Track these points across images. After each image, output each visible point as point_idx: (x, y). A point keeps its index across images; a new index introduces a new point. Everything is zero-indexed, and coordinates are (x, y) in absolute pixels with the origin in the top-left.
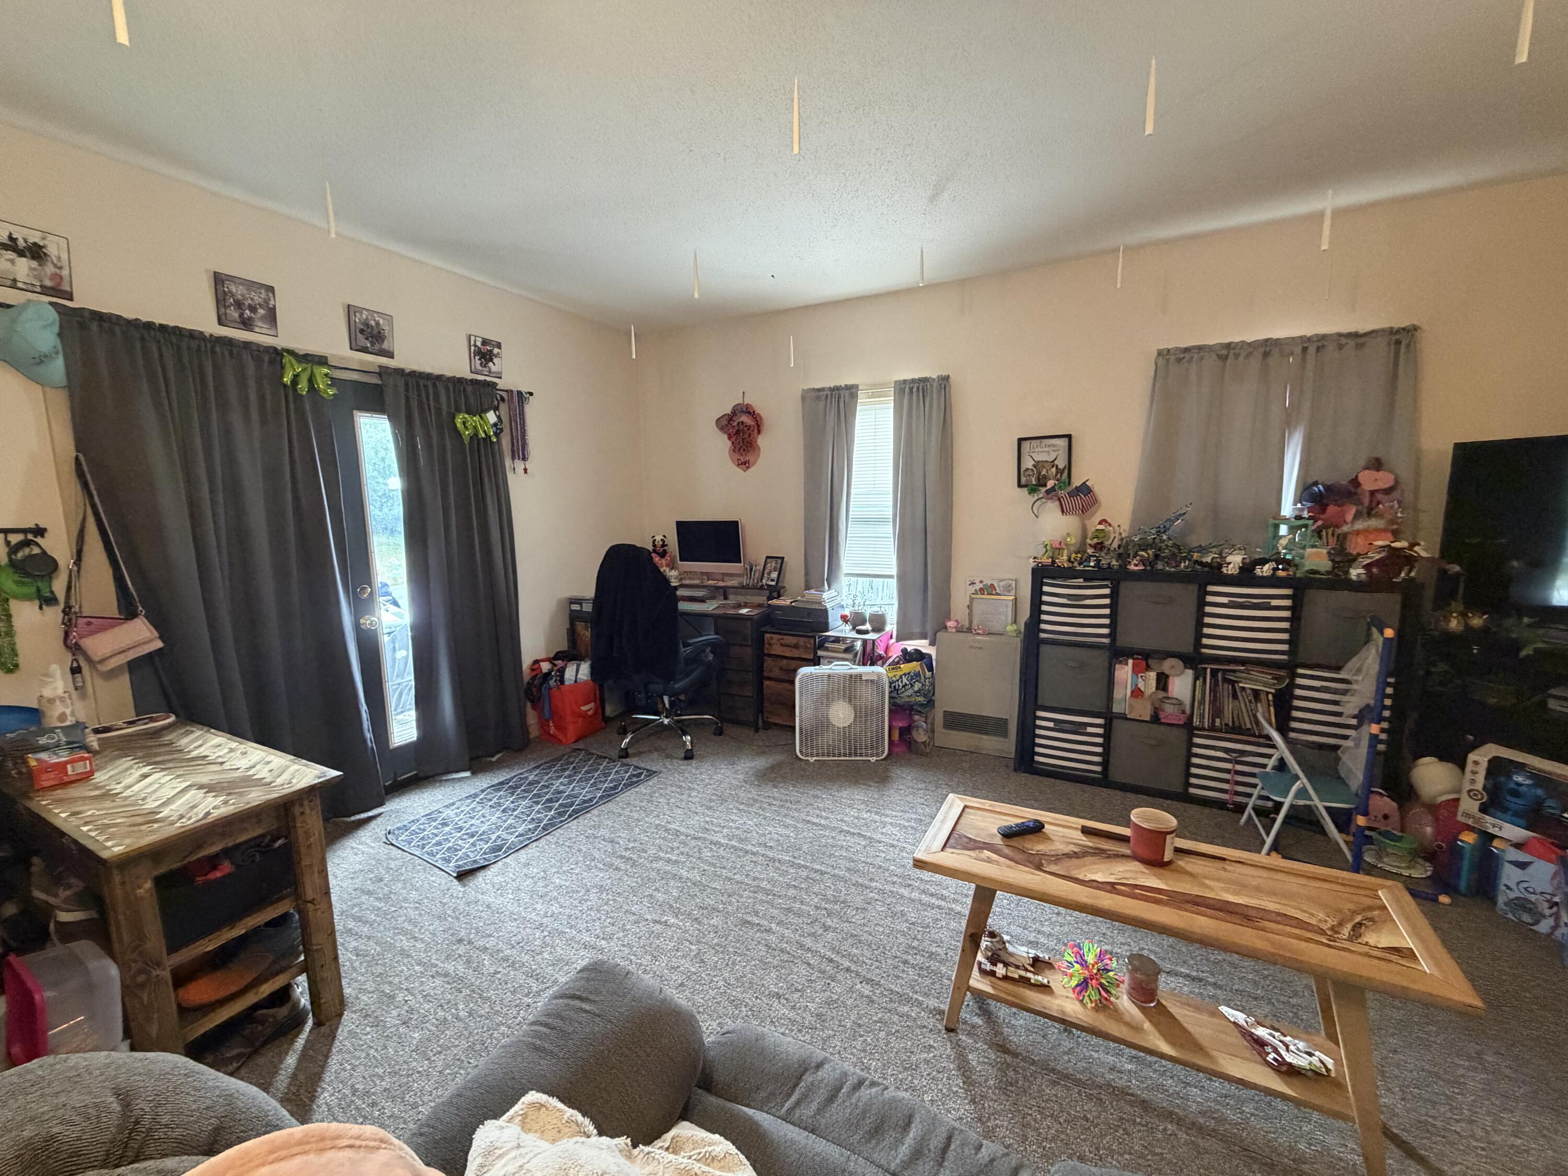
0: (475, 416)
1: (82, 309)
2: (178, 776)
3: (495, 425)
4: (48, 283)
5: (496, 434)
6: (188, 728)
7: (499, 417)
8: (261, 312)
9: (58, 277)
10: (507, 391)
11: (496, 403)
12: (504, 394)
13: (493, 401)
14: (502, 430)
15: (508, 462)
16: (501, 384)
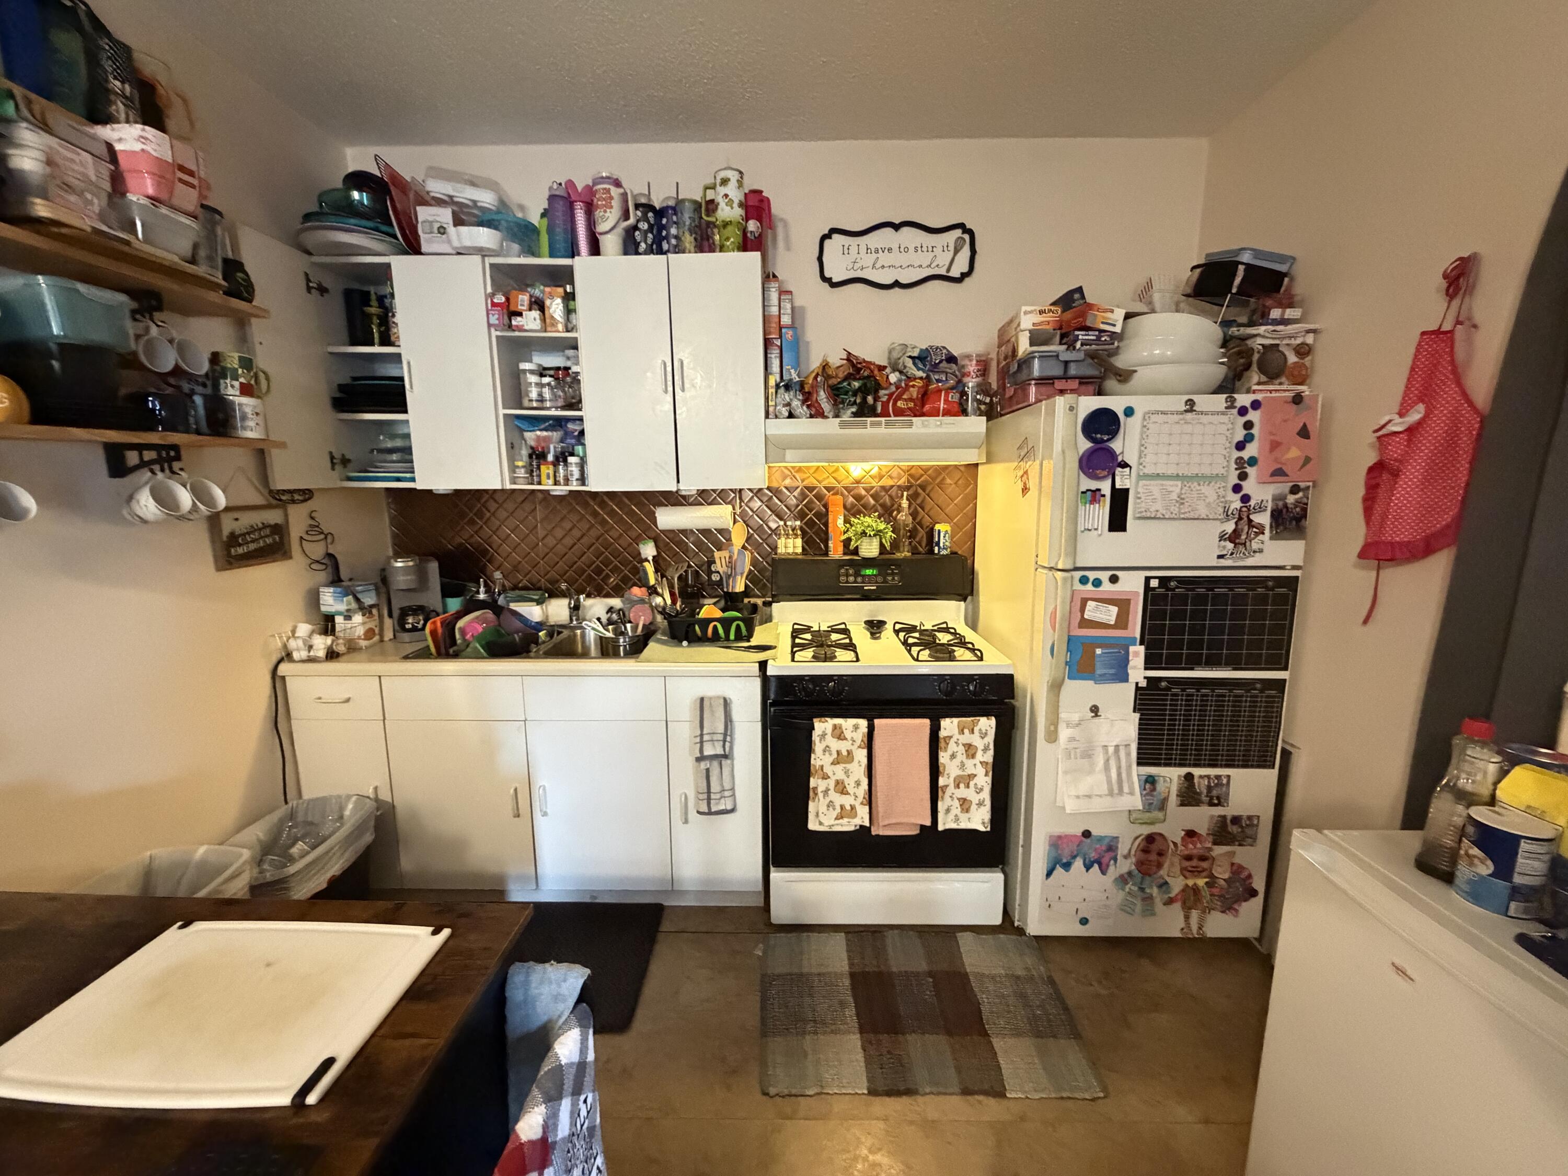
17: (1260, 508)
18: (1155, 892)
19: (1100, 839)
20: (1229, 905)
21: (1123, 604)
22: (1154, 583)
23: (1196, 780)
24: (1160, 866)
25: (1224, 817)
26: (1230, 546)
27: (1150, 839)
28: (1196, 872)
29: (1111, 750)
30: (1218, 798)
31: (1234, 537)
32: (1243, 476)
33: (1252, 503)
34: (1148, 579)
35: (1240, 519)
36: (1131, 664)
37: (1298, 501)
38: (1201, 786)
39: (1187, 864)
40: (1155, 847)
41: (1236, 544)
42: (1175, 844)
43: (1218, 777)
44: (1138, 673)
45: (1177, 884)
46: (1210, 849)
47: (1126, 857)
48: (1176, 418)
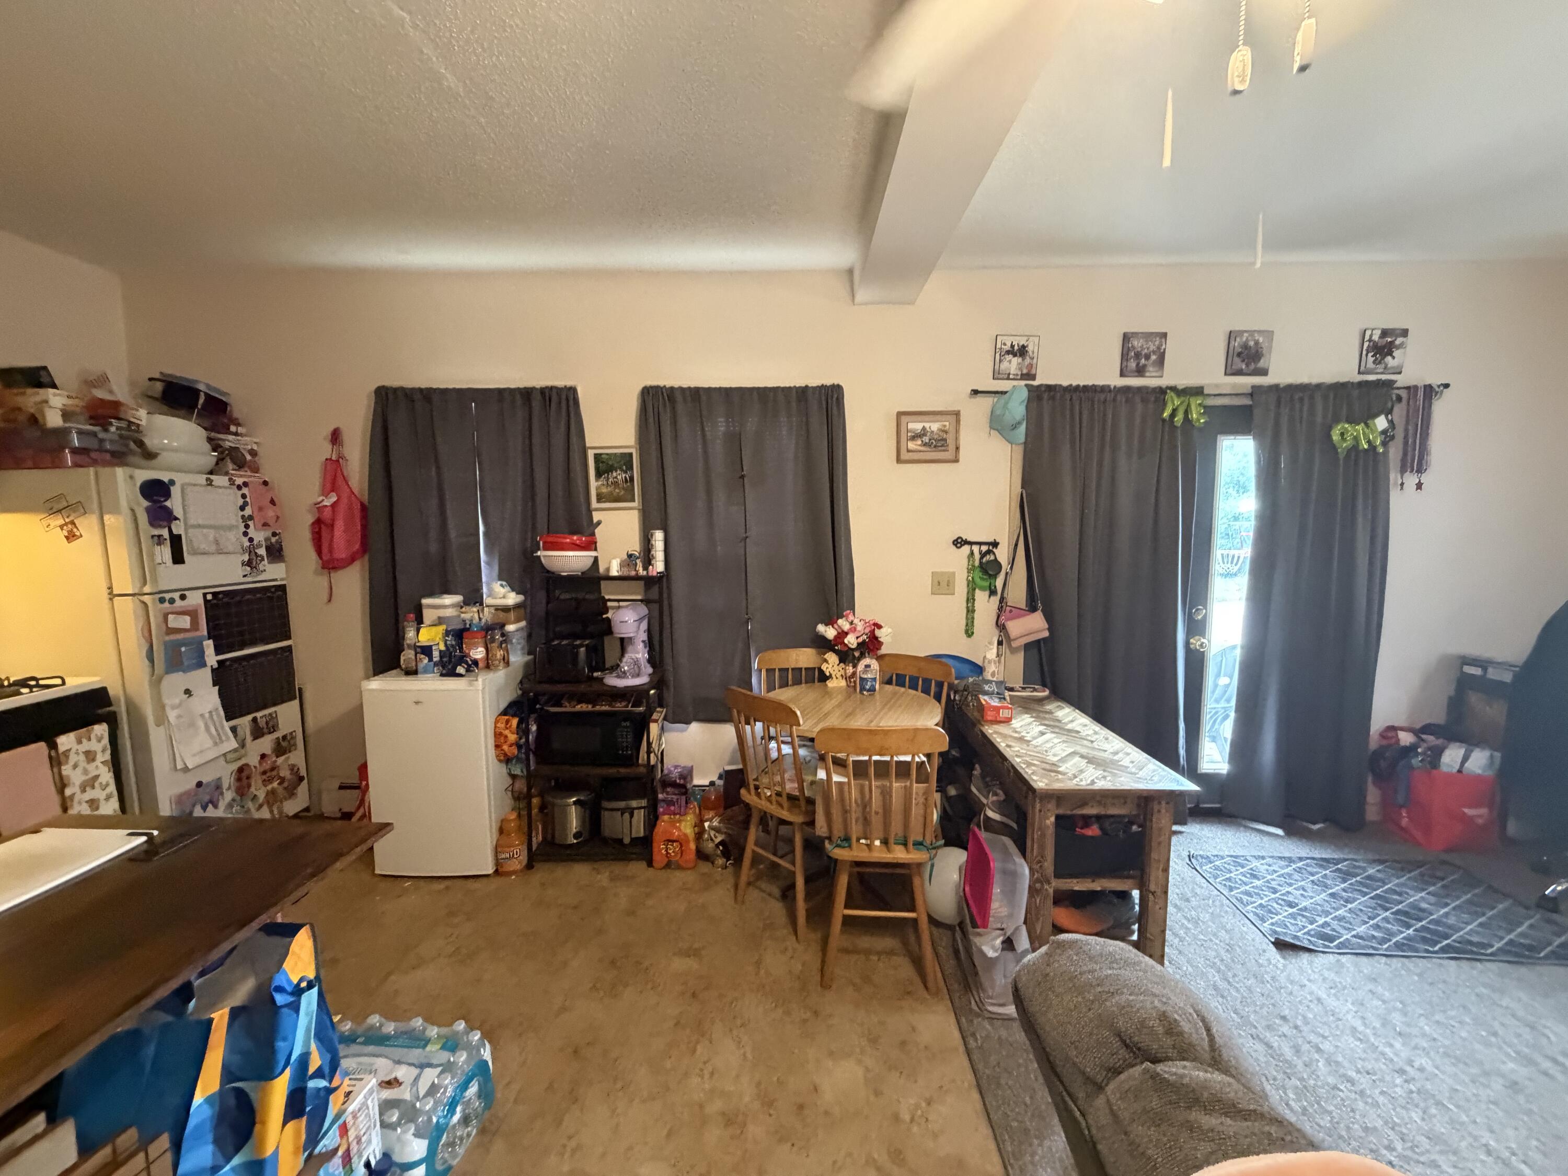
0: (1358, 424)
1: (1041, 386)
2: (1064, 742)
3: (1384, 432)
4: (1025, 371)
5: (1384, 444)
6: (1059, 704)
7: (1391, 422)
8: (1154, 357)
9: (1031, 365)
10: (1408, 388)
11: (1389, 405)
12: (1404, 394)
13: (1386, 403)
14: (1393, 438)
15: (1394, 476)
16: (1401, 380)
17: (259, 546)
18: (250, 805)
19: (208, 784)
20: (291, 792)
21: (192, 614)
22: (209, 597)
23: (259, 720)
24: (249, 786)
25: (278, 738)
26: (249, 569)
27: (241, 770)
28: (270, 780)
29: (207, 715)
30: (273, 727)
31: (249, 563)
32: (247, 526)
33: (255, 542)
34: (205, 595)
35: (250, 552)
36: (207, 653)
37: (277, 542)
38: (262, 723)
39: (264, 777)
40: (244, 775)
41: (252, 568)
42: (255, 767)
43: (270, 714)
44: (212, 659)
45: (261, 795)
46: (276, 761)
47: (229, 788)
48: (203, 489)
